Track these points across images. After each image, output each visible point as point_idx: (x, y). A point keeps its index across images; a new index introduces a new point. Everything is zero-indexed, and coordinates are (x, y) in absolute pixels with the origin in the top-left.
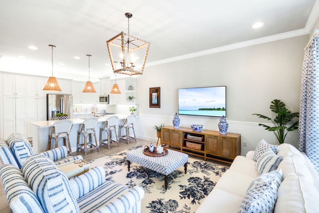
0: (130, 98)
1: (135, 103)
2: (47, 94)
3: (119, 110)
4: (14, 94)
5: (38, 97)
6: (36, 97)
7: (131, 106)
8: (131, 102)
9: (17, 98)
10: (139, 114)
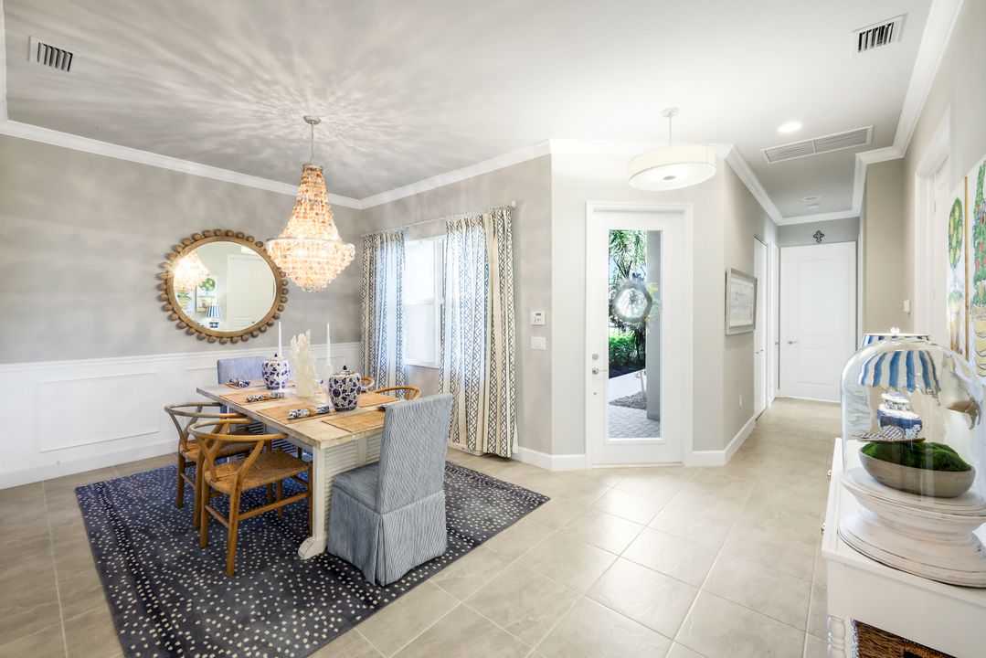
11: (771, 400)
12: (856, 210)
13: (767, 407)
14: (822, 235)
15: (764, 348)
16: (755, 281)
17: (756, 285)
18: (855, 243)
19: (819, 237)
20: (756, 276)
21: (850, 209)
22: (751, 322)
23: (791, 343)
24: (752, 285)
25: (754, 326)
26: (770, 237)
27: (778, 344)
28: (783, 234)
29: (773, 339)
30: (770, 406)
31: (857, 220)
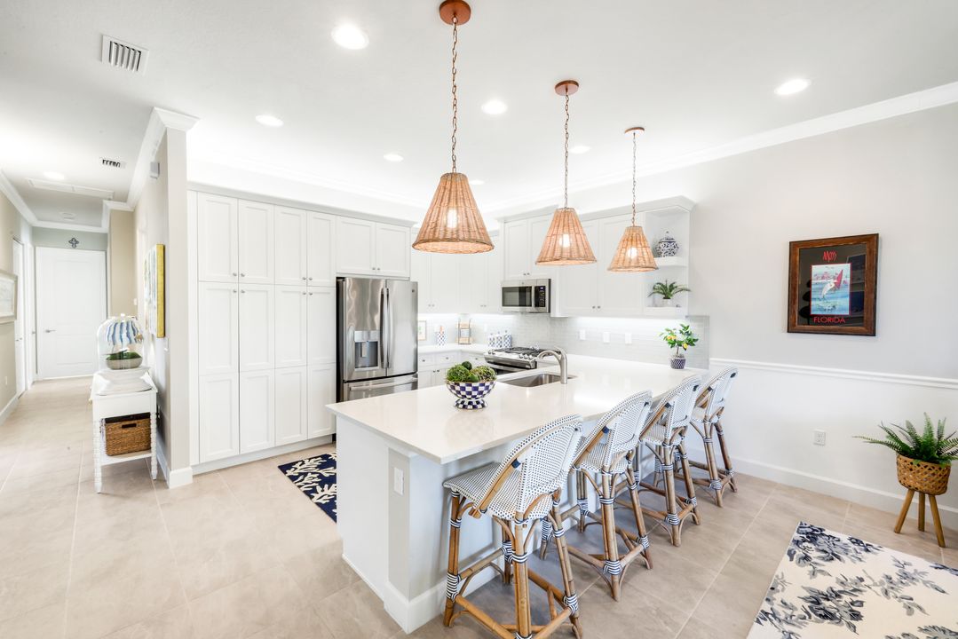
0: (667, 291)
1: (684, 311)
2: (338, 278)
3: (583, 337)
4: (235, 275)
5: (311, 290)
6: (304, 289)
7: (676, 325)
8: (668, 307)
9: (243, 292)
10: (711, 359)
11: (30, 382)
12: (104, 228)
13: (26, 389)
14: (77, 242)
15: (22, 336)
16: (16, 279)
17: (16, 282)
18: (104, 253)
19: (74, 243)
20: (16, 273)
21: (100, 226)
22: (12, 314)
23: (48, 331)
24: (12, 281)
25: (15, 316)
26: (25, 237)
27: (35, 333)
28: (38, 235)
29: (31, 328)
30: (29, 388)
31: (106, 235)
